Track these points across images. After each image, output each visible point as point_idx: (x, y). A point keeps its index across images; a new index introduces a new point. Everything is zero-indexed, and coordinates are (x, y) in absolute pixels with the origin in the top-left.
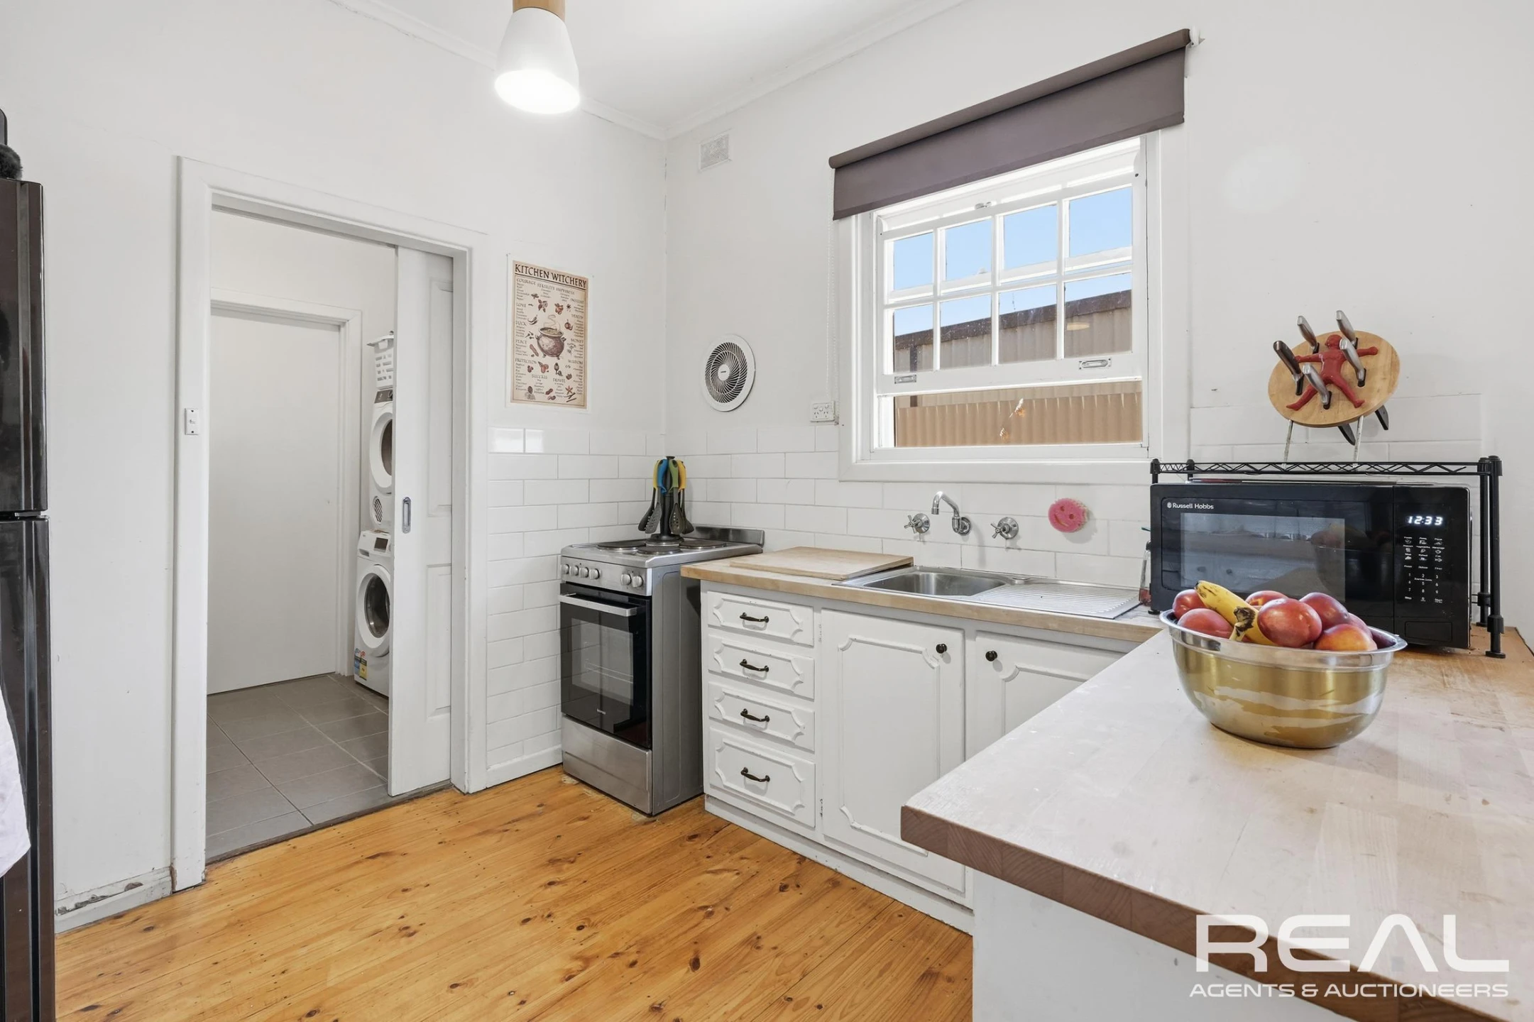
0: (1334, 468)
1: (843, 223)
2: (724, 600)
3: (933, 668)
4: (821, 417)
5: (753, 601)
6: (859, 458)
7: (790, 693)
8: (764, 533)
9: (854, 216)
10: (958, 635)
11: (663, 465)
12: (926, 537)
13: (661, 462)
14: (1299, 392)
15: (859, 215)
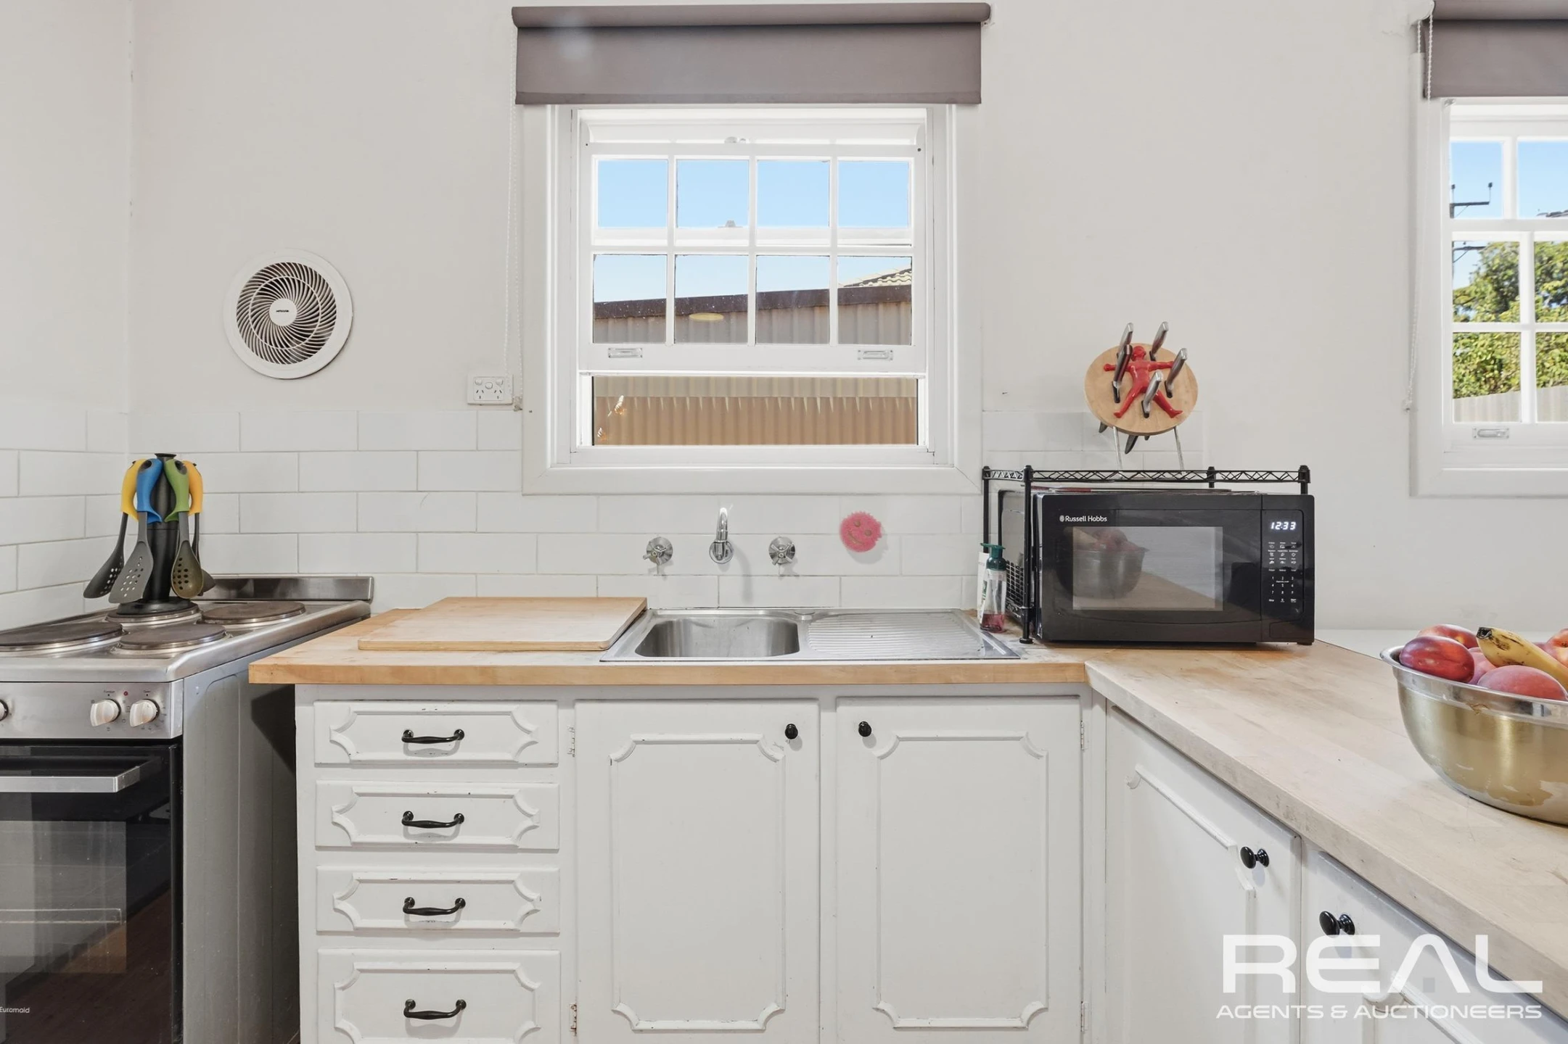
0: (1167, 475)
1: (531, 113)
2: (359, 713)
3: (775, 761)
4: (489, 397)
5: (430, 707)
6: (555, 461)
7: (512, 849)
8: (373, 580)
9: (549, 106)
10: (811, 708)
11: (152, 471)
12: (667, 569)
13: (148, 464)
14: (1118, 400)
15: (557, 106)
